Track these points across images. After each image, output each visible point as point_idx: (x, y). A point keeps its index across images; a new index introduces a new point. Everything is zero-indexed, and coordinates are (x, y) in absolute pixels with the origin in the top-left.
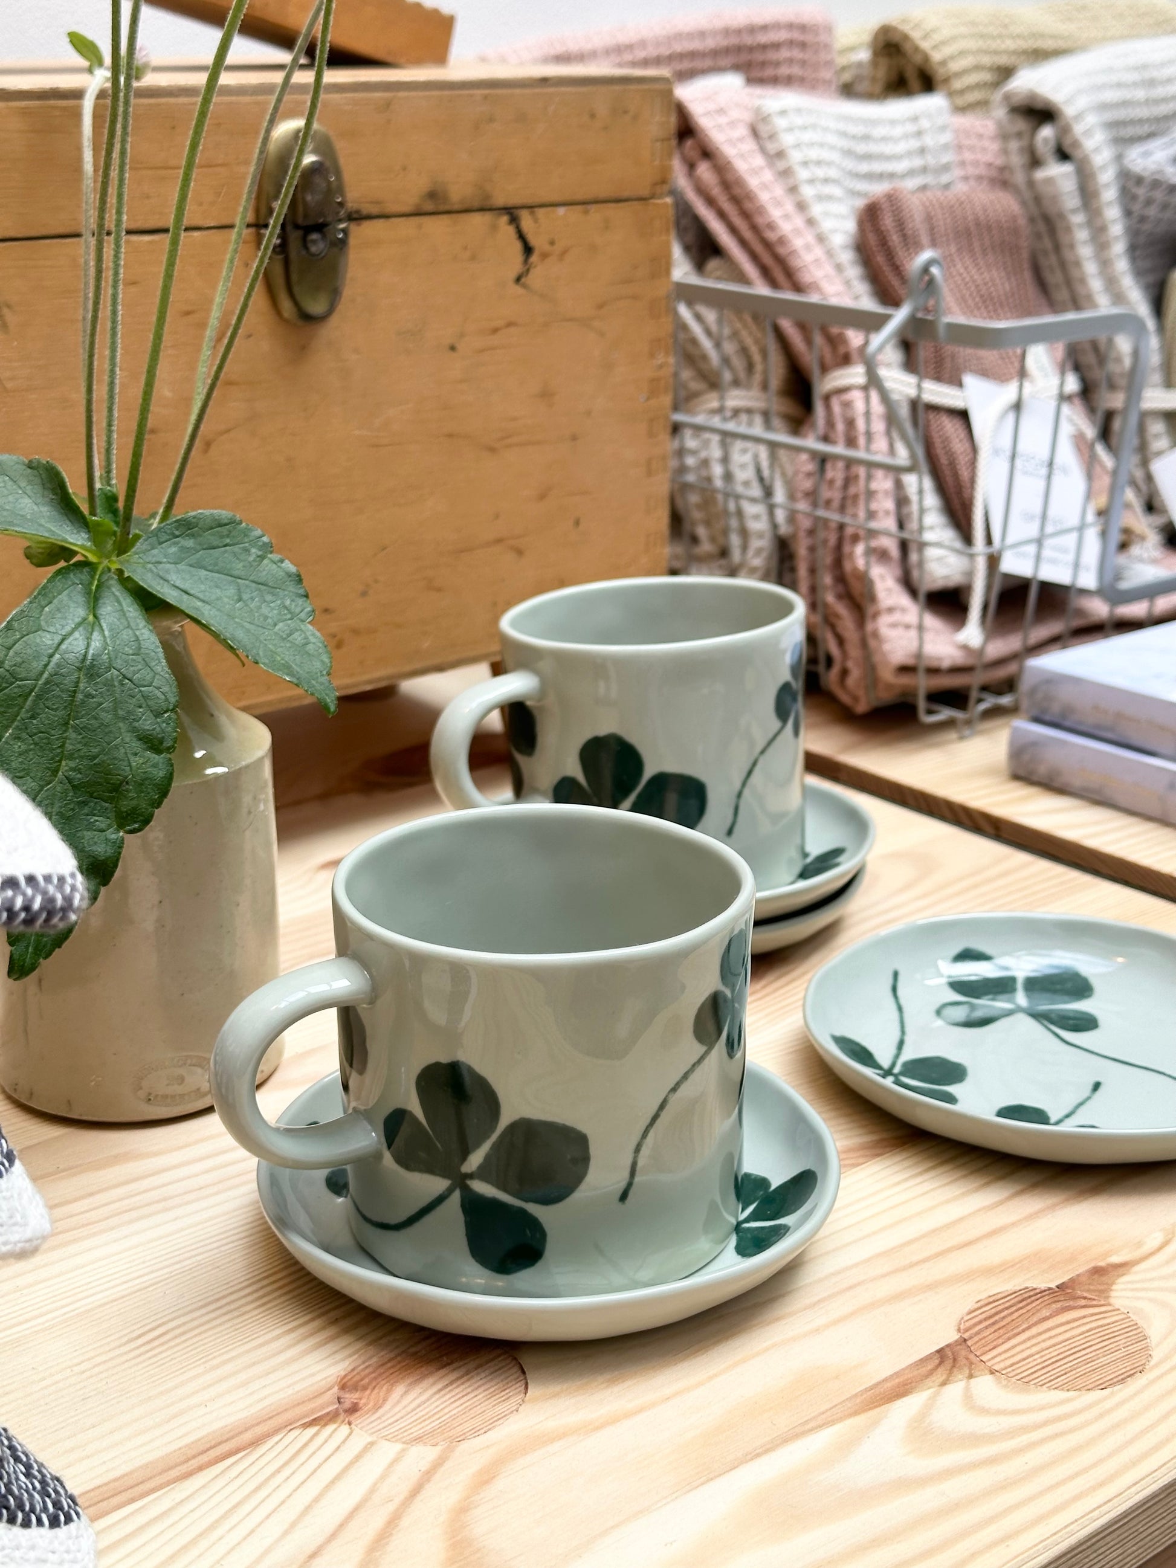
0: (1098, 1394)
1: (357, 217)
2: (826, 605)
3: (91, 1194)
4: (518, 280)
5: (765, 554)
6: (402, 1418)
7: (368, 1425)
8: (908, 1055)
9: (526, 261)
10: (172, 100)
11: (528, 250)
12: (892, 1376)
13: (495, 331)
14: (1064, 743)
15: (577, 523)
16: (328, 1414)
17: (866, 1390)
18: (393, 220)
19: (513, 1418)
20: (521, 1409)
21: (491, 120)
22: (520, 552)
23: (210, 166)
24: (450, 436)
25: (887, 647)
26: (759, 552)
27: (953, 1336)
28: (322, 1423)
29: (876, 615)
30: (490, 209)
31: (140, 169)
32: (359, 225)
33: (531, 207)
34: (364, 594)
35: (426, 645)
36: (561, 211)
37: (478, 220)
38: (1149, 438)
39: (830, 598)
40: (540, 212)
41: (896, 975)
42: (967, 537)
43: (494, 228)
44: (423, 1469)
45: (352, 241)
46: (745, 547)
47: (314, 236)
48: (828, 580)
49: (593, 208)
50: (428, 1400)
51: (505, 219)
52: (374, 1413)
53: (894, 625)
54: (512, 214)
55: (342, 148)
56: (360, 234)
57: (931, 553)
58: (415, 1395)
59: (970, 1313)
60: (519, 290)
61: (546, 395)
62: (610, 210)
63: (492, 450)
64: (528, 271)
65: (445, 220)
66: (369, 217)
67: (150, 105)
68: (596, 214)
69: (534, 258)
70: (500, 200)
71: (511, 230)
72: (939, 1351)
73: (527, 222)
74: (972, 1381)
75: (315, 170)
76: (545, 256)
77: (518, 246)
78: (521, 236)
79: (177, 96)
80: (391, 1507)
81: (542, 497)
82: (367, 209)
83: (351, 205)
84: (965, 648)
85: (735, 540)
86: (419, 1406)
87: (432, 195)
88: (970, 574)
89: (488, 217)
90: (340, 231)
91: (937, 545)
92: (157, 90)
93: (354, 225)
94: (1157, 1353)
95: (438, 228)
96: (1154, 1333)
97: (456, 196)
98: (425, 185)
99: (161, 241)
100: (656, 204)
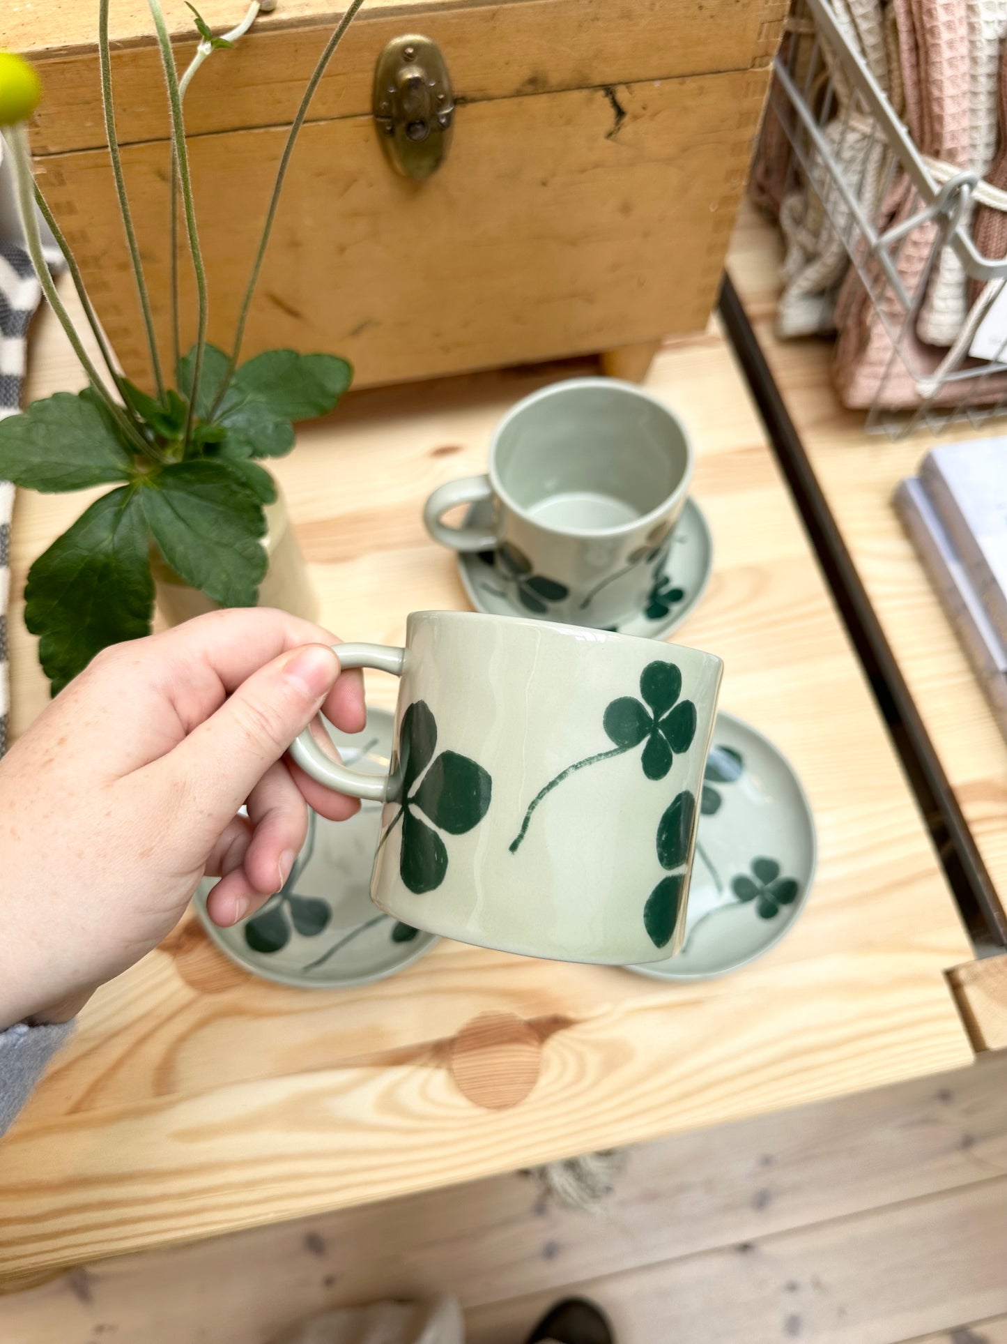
0: (483, 1111)
1: (460, 101)
4: (609, 135)
5: (835, 258)
9: (617, 123)
10: (293, 30)
11: (620, 113)
13: (582, 171)
14: (919, 515)
15: (642, 284)
16: (170, 944)
18: (495, 101)
21: (596, 19)
23: (331, 76)
24: (539, 238)
25: (852, 392)
26: (833, 255)
27: (453, 1034)
29: (860, 363)
30: (587, 87)
31: (271, 83)
32: (465, 107)
33: (627, 84)
36: (657, 84)
37: (577, 96)
39: (851, 321)
40: (636, 86)
43: (591, 100)
45: (458, 119)
46: (827, 245)
47: (419, 127)
48: (854, 309)
49: (689, 80)
50: (208, 961)
51: (601, 93)
52: (187, 954)
53: (867, 376)
54: (609, 90)
56: (464, 116)
58: (208, 950)
60: (609, 142)
61: (626, 208)
62: (708, 81)
63: (575, 244)
64: (619, 129)
65: (545, 97)
66: (473, 100)
67: (275, 36)
68: (691, 84)
69: (626, 119)
70: (598, 80)
71: (607, 101)
73: (622, 95)
74: (438, 1070)
75: (416, 84)
76: (636, 118)
77: (612, 112)
78: (615, 104)
79: (297, 27)
82: (471, 94)
83: (457, 93)
84: (919, 395)
85: (825, 235)
87: (533, 81)
88: (956, 340)
89: (585, 93)
90: (443, 116)
91: (941, 312)
92: (280, 24)
93: (459, 108)
94: (533, 1096)
95: (538, 104)
96: (543, 1081)
97: (555, 78)
98: (526, 73)
99: (287, 131)
100: (756, 73)
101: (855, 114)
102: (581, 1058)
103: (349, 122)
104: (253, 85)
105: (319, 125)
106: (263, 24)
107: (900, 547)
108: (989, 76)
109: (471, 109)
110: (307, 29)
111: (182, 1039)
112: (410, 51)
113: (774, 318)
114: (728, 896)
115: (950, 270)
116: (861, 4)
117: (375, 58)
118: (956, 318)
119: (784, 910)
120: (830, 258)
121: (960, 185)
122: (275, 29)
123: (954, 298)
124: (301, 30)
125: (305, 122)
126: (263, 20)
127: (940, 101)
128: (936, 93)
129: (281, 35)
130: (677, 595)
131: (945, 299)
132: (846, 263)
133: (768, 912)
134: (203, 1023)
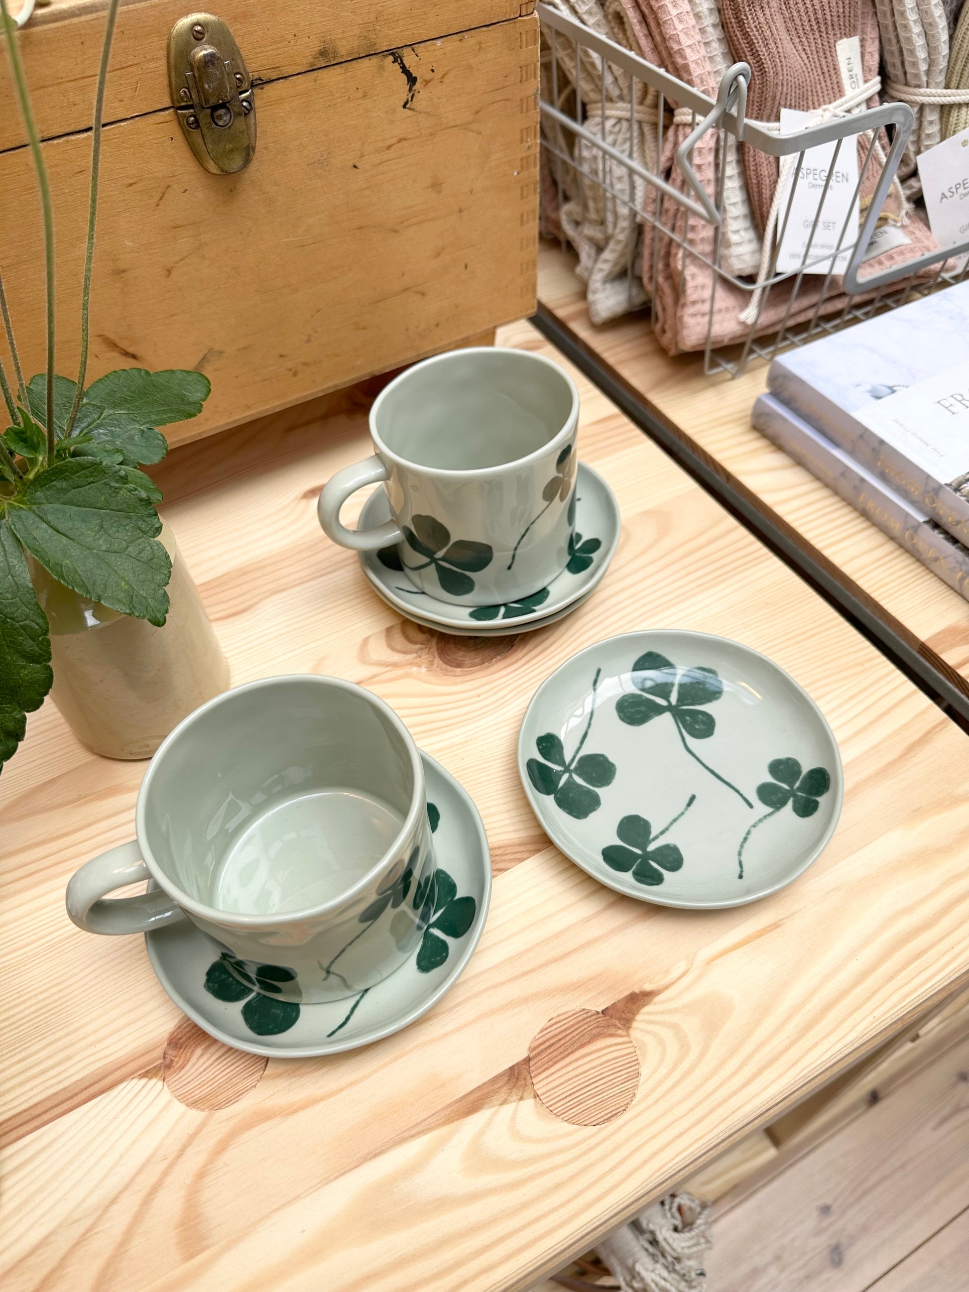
0: (592, 1130)
1: (258, 83)
2: (657, 283)
3: (90, 825)
4: (406, 105)
5: (626, 232)
6: (193, 1080)
7: (173, 1083)
8: (585, 751)
9: (410, 89)
10: (75, 20)
11: (412, 80)
12: (475, 1089)
13: (389, 147)
14: (785, 421)
15: (466, 267)
16: (155, 1067)
17: (457, 1102)
18: (291, 79)
19: (252, 1093)
20: (258, 1085)
22: (423, 294)
23: (123, 68)
24: (360, 228)
25: (685, 332)
26: (623, 229)
27: (524, 1055)
28: (150, 1075)
29: (684, 305)
30: (376, 54)
31: (61, 83)
32: (262, 89)
33: (411, 46)
34: (308, 341)
35: (359, 363)
36: (439, 43)
37: (367, 64)
38: (926, 123)
39: (661, 279)
40: (420, 48)
41: (599, 671)
42: (760, 238)
43: (381, 68)
44: (190, 1133)
45: (257, 103)
46: (615, 225)
47: (222, 111)
48: (660, 266)
49: (466, 35)
50: (211, 1065)
51: (390, 59)
52: (180, 1072)
53: (694, 315)
54: (396, 55)
55: (238, 32)
56: (263, 97)
57: (735, 251)
58: (206, 1059)
59: (542, 1031)
60: (406, 113)
61: (436, 186)
62: (483, 35)
63: (395, 231)
64: (413, 96)
65: (338, 70)
66: (270, 81)
67: (57, 28)
68: (470, 40)
69: (418, 86)
70: (384, 46)
71: (397, 66)
72: (512, 1069)
73: (409, 59)
74: (522, 1102)
75: (210, 60)
76: (427, 82)
77: (403, 78)
78: (405, 71)
79: (78, 16)
80: (165, 1164)
81: (438, 255)
82: (265, 75)
83: (254, 75)
84: (743, 323)
85: (610, 218)
86: (204, 1070)
87: (323, 53)
88: (758, 267)
89: (374, 60)
90: (243, 100)
91: (738, 244)
92: (60, 13)
93: (257, 91)
94: (640, 1093)
95: (332, 77)
96: (645, 1071)
97: (344, 49)
98: (315, 46)
99: (89, 137)
100: (524, 21)
101: (608, 105)
102: (675, 1028)
103: (151, 119)
104: (43, 87)
105: (120, 126)
106: (42, 16)
107: (776, 459)
108: (714, 26)
109: (270, 91)
110: (89, 17)
111: (201, 1175)
112: (198, 28)
113: (586, 314)
114: (762, 809)
115: (734, 204)
116: (583, 2)
117: (164, 43)
118: (754, 246)
119: (823, 800)
120: (621, 233)
121: (735, 78)
122: (56, 20)
123: (746, 229)
124: (83, 18)
125: (104, 125)
126: (41, 12)
127: (681, 52)
128: (676, 47)
129: (64, 27)
130: (594, 545)
131: (737, 232)
132: (639, 230)
133: (806, 809)
134: (223, 1146)
